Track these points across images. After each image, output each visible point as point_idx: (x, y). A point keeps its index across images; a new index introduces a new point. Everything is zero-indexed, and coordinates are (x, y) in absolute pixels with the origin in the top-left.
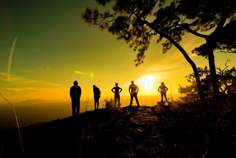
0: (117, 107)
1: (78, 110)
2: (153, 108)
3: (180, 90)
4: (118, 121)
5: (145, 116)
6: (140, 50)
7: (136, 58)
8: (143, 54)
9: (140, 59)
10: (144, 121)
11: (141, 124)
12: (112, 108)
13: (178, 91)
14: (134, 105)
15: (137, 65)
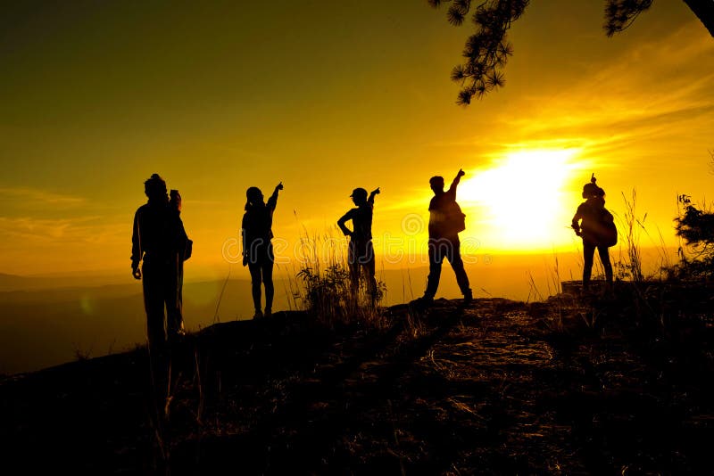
0: (359, 304)
1: (176, 315)
2: (537, 309)
3: (685, 227)
4: (365, 365)
5: (496, 346)
6: (481, 18)
7: (464, 62)
8: (499, 39)
9: (481, 66)
10: (489, 369)
11: (470, 378)
12: (338, 309)
13: (679, 228)
14: (449, 298)
15: (465, 98)
